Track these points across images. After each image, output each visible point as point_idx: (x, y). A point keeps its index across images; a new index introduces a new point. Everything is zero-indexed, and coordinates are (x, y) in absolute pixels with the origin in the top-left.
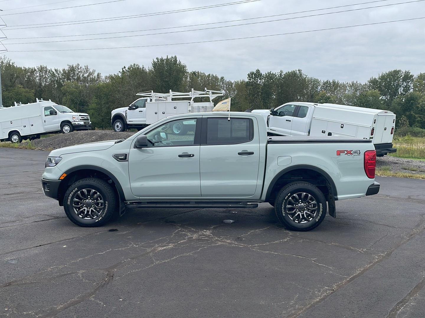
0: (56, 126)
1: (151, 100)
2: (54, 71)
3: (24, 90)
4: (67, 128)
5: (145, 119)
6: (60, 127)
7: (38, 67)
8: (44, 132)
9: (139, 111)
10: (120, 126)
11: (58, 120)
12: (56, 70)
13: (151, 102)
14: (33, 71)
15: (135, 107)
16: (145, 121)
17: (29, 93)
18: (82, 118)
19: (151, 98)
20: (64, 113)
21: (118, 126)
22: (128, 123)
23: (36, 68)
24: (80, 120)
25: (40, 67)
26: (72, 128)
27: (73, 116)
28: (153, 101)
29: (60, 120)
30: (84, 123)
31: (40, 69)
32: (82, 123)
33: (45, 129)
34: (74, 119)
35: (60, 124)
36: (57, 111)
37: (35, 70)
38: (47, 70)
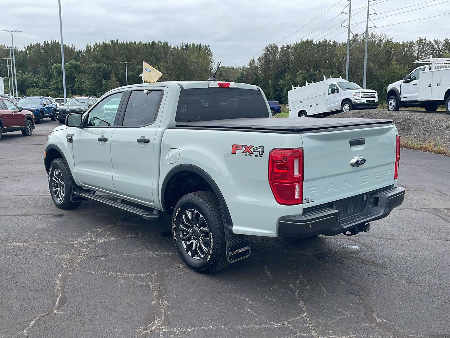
0: (337, 105)
1: (430, 68)
2: (434, 43)
3: (398, 67)
4: (347, 107)
5: (417, 94)
6: (341, 106)
7: (417, 40)
8: (326, 112)
9: (414, 84)
10: (393, 103)
11: (339, 98)
12: (436, 42)
13: (430, 71)
14: (411, 45)
15: (410, 80)
16: (417, 97)
17: (403, 69)
18: (364, 95)
19: (431, 65)
20: (345, 90)
21: (391, 104)
22: (402, 99)
23: (415, 42)
24: (362, 97)
25: (419, 40)
26: (351, 107)
27: (354, 94)
28: (433, 69)
29: (341, 98)
30: (366, 101)
31: (419, 42)
32: (364, 101)
33: (328, 108)
34: (354, 97)
35: (341, 103)
36: (340, 89)
37: (414, 44)
38: (426, 42)
